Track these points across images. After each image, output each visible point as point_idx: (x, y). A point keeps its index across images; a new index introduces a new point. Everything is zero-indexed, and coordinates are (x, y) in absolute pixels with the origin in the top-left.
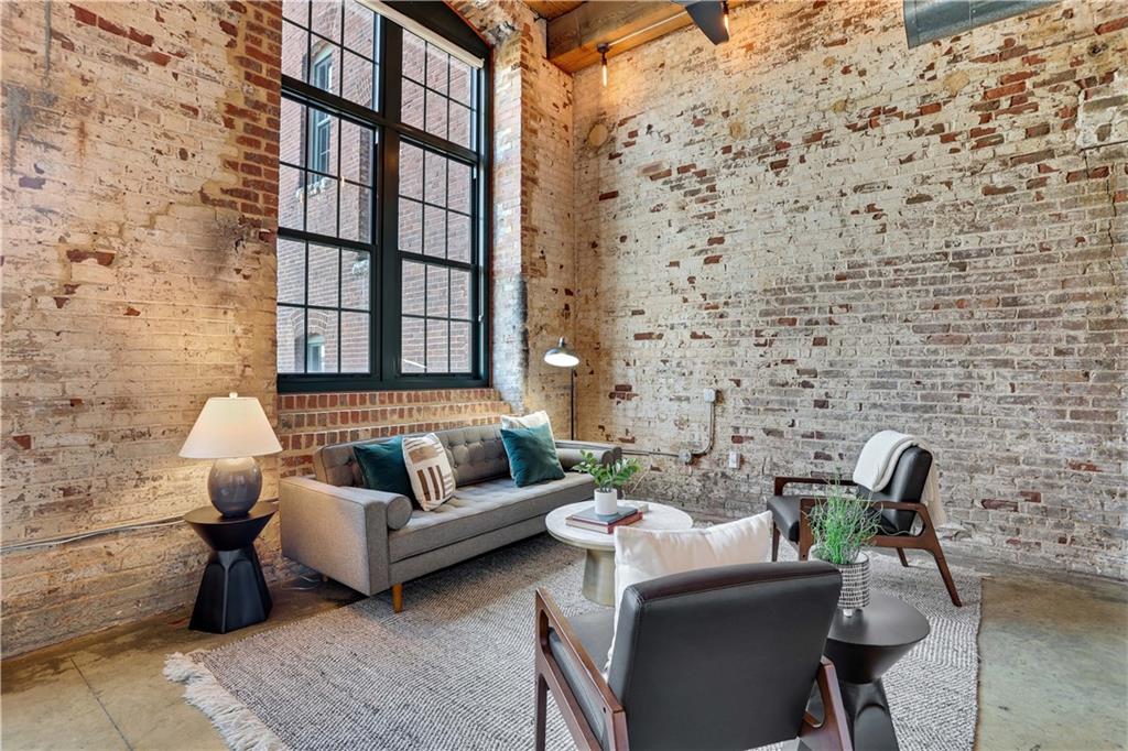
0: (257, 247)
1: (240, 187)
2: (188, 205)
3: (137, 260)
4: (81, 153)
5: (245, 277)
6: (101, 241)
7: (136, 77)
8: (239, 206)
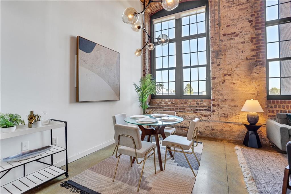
0: (260, 66)
1: (255, 54)
2: (244, 61)
3: (235, 74)
4: (225, 58)
5: (257, 74)
6: (229, 72)
7: (233, 41)
8: (255, 58)
